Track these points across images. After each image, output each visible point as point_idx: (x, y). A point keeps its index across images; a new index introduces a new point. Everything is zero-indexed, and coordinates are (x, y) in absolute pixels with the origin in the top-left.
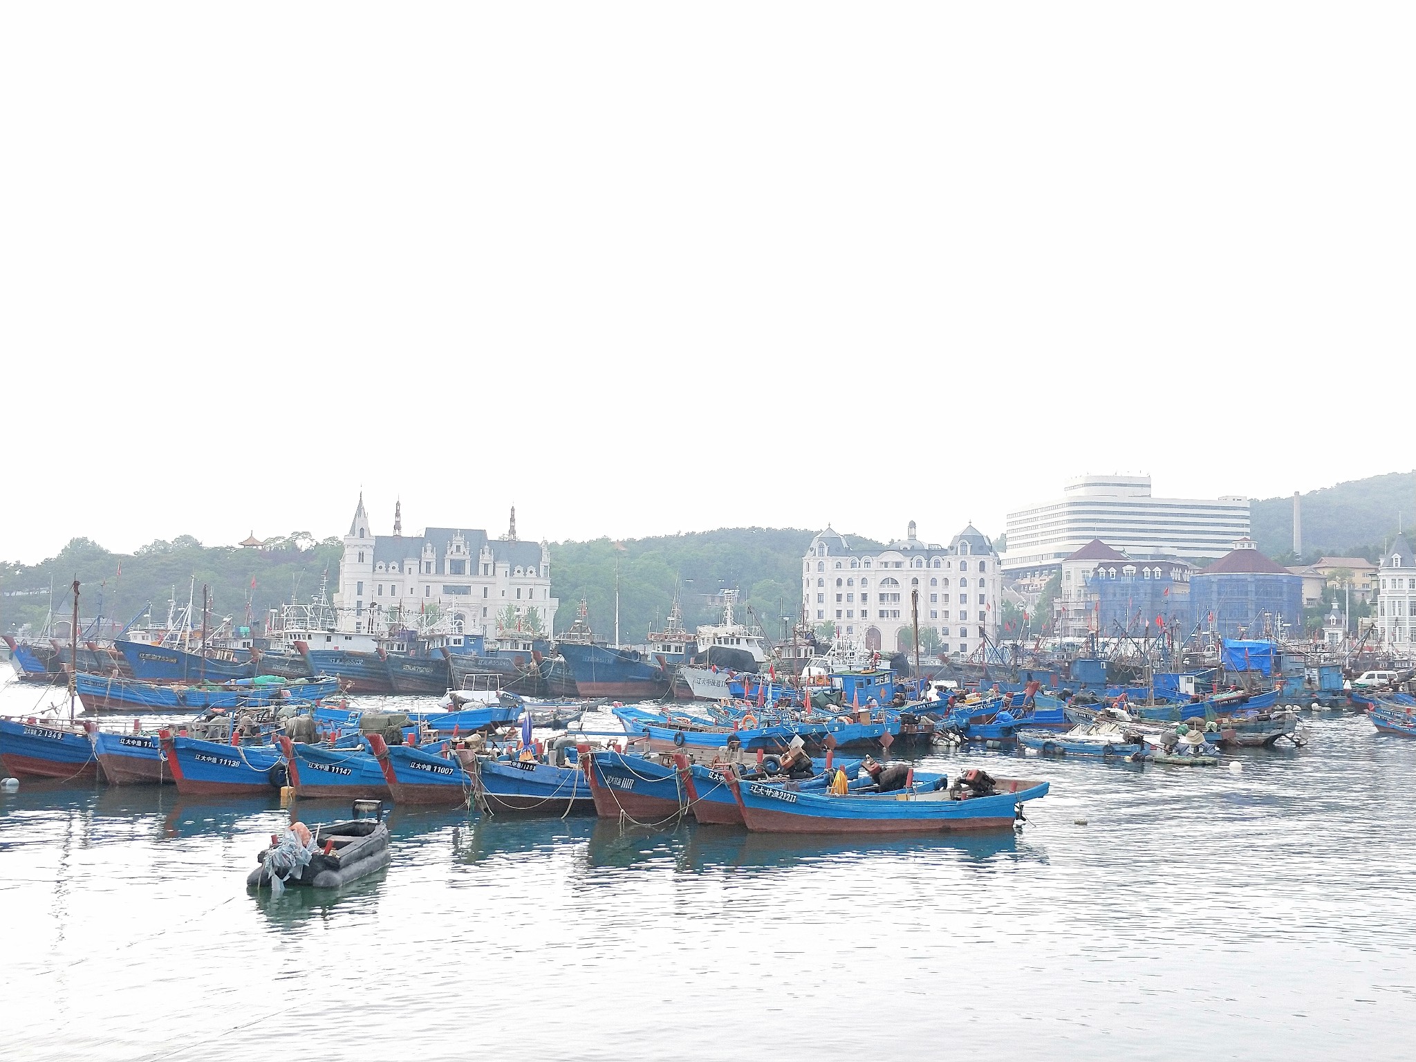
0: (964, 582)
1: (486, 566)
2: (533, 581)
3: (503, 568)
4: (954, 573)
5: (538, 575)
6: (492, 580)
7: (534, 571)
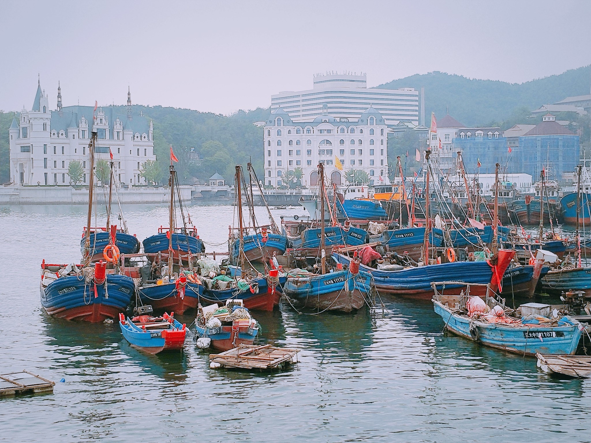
0: (372, 142)
1: (118, 132)
2: (146, 144)
3: (129, 135)
4: (366, 136)
5: (149, 139)
6: (122, 143)
7: (146, 137)
